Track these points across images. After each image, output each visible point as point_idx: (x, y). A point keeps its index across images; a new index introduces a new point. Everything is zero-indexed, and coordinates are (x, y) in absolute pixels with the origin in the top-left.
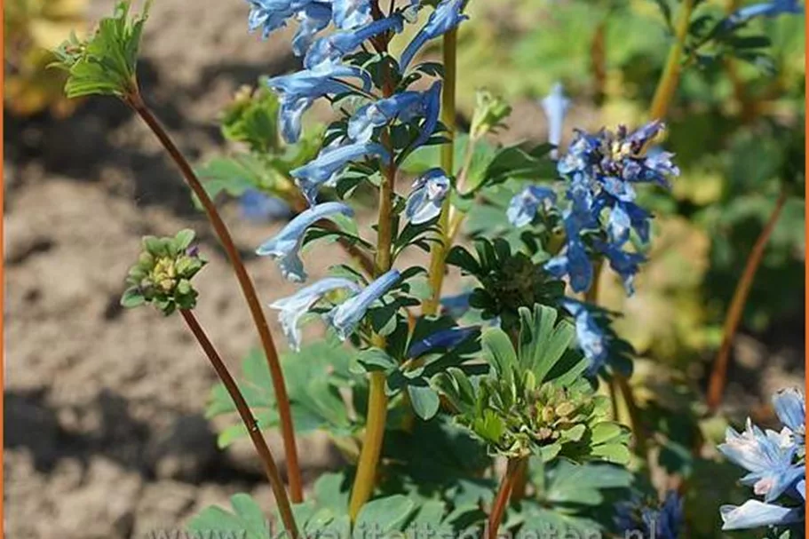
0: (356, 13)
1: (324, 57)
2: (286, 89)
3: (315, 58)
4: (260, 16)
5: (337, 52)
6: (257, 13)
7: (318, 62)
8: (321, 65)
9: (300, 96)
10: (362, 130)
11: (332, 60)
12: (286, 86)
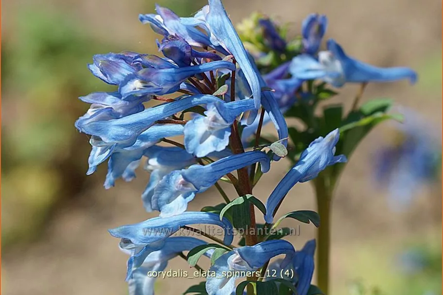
0: (212, 138)
1: (176, 194)
2: (132, 240)
3: (165, 196)
4: (103, 152)
5: (191, 187)
6: (99, 149)
7: (169, 201)
8: (172, 204)
9: (149, 249)
10: (223, 284)
11: (185, 197)
12: (133, 237)
